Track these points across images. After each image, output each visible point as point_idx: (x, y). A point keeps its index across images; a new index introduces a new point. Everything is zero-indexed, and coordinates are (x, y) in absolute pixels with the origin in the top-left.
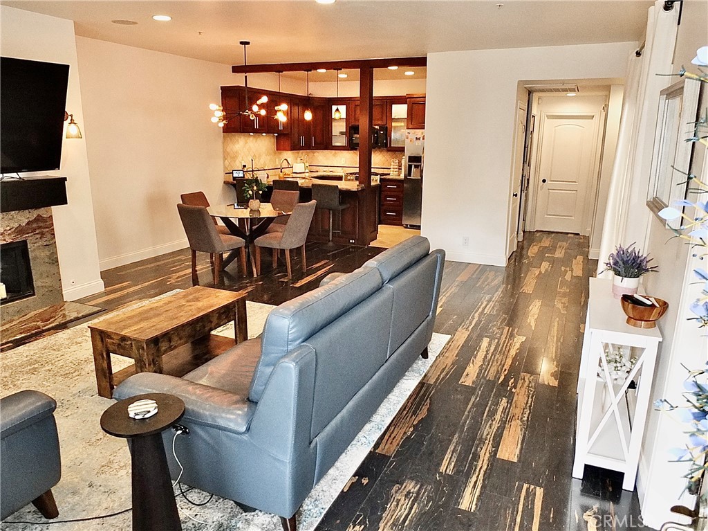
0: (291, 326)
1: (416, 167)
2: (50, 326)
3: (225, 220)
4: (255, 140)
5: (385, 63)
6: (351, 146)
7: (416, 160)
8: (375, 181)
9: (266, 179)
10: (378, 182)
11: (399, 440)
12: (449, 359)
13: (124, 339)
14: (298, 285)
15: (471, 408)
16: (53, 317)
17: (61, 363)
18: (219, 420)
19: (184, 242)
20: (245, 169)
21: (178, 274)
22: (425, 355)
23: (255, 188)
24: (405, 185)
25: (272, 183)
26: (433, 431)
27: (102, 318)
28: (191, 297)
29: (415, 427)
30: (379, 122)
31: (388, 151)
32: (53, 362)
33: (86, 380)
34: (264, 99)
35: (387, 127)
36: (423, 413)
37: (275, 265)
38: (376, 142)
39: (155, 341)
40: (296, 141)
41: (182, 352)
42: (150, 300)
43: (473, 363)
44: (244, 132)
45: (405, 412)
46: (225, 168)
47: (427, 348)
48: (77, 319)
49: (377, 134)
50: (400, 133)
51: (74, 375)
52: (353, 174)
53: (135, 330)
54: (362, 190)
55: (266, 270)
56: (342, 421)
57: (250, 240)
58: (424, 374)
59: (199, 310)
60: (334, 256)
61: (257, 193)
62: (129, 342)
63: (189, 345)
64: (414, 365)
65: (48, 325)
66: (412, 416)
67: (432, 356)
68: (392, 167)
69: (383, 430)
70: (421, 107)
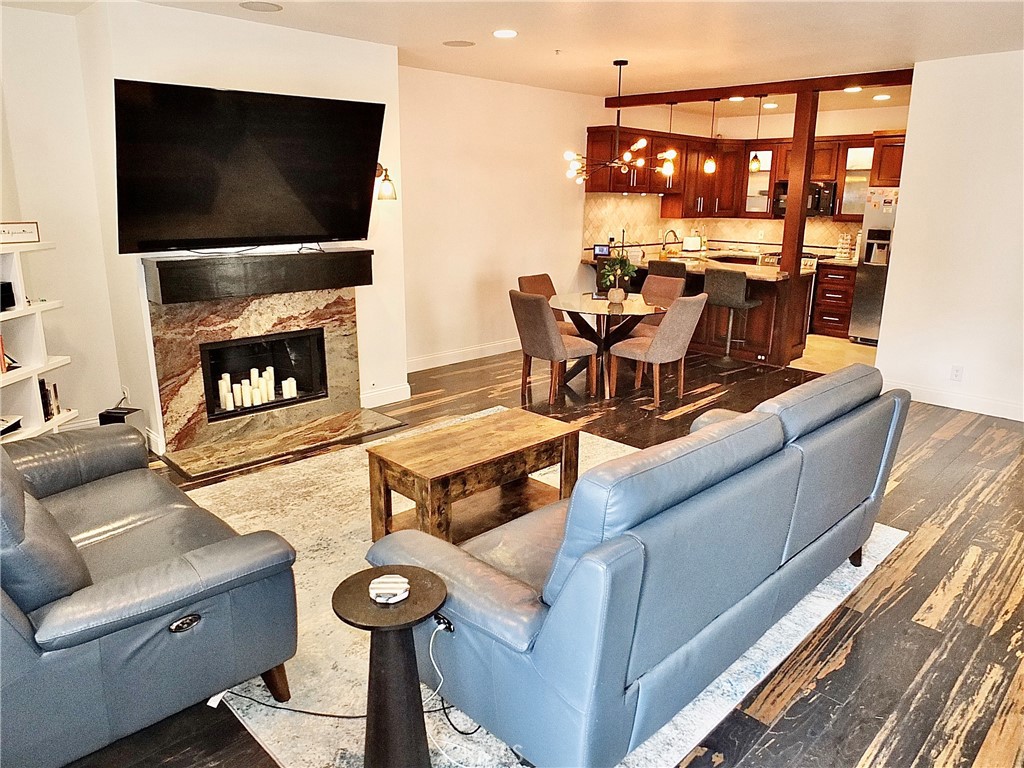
0: (611, 502)
1: (881, 247)
2: (338, 438)
3: (575, 316)
4: (630, 203)
5: (840, 82)
6: (776, 212)
7: (882, 236)
8: (808, 267)
9: (640, 260)
10: (814, 269)
11: (787, 701)
12: (899, 573)
13: (406, 473)
14: (666, 417)
15: (928, 672)
16: (342, 428)
17: (340, 489)
18: (492, 624)
19: (514, 342)
20: (613, 244)
21: (504, 385)
22: (856, 559)
23: (619, 272)
24: (858, 275)
25: (647, 265)
26: (851, 698)
27: (399, 436)
28: (504, 423)
29: (820, 683)
30: (825, 177)
31: (834, 221)
32: (331, 486)
33: (362, 517)
34: (642, 143)
35: (836, 184)
36: (838, 661)
37: (638, 385)
38: (817, 205)
39: (444, 482)
40: (691, 204)
41: (487, 499)
42: (463, 417)
43: (944, 588)
44: (615, 190)
45: (805, 654)
46: (584, 241)
47: (861, 548)
48: (371, 433)
49: (819, 195)
50: (856, 194)
51: (351, 508)
52: (775, 254)
53: (421, 463)
54: (785, 281)
55: (624, 389)
56: (688, 658)
57: (605, 345)
58: (849, 593)
59: (511, 443)
60: (730, 378)
61: (621, 279)
62: (411, 479)
63: (498, 489)
64: (835, 574)
65: (336, 436)
66: (817, 662)
67: (868, 564)
68: (839, 246)
69: (763, 677)
70: (898, 150)
